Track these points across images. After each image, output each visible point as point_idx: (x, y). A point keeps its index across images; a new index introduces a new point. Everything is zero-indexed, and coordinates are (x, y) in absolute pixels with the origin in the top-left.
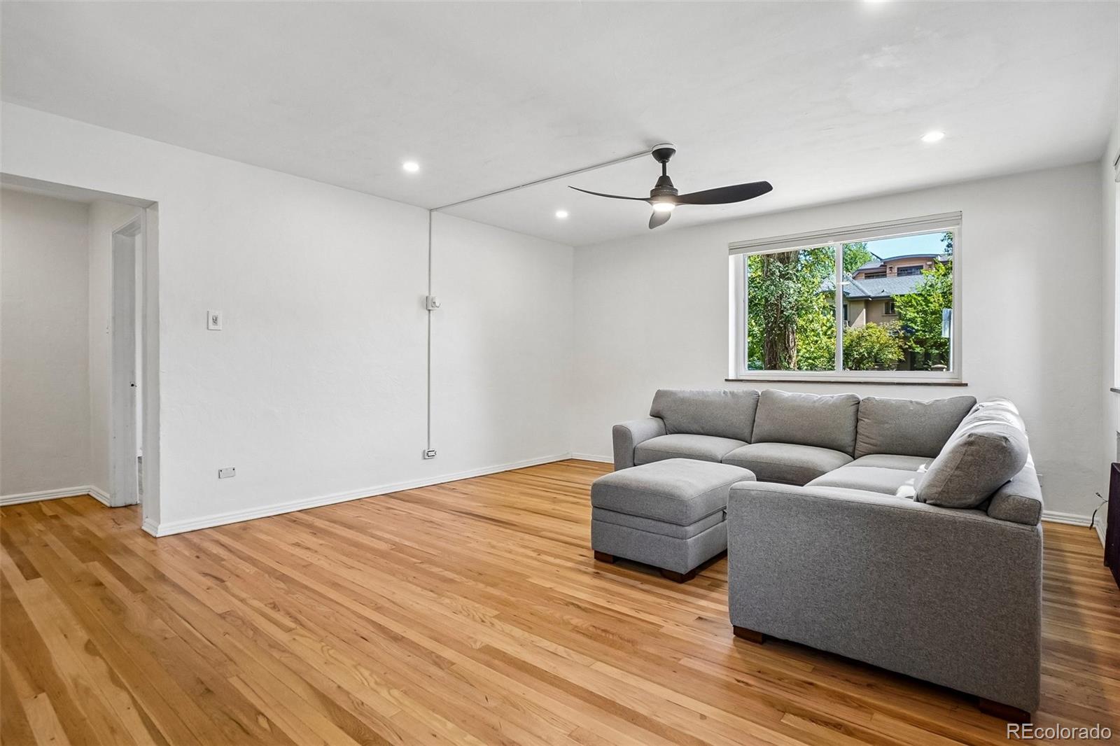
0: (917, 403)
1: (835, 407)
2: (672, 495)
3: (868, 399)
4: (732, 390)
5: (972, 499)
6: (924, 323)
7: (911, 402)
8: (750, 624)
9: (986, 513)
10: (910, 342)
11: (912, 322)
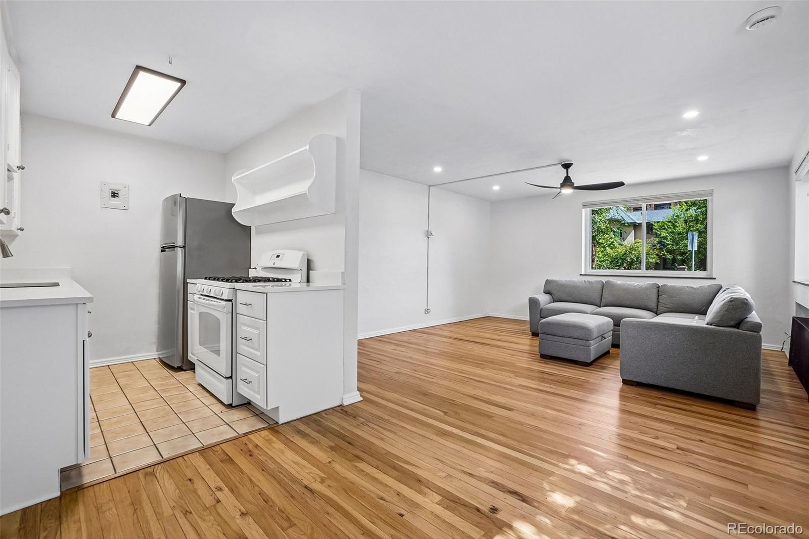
0: (691, 287)
1: (647, 289)
2: (582, 327)
3: (664, 285)
4: (589, 280)
5: (732, 323)
6: (673, 240)
7: (688, 287)
8: (630, 378)
9: (738, 328)
10: (663, 251)
11: (664, 239)
